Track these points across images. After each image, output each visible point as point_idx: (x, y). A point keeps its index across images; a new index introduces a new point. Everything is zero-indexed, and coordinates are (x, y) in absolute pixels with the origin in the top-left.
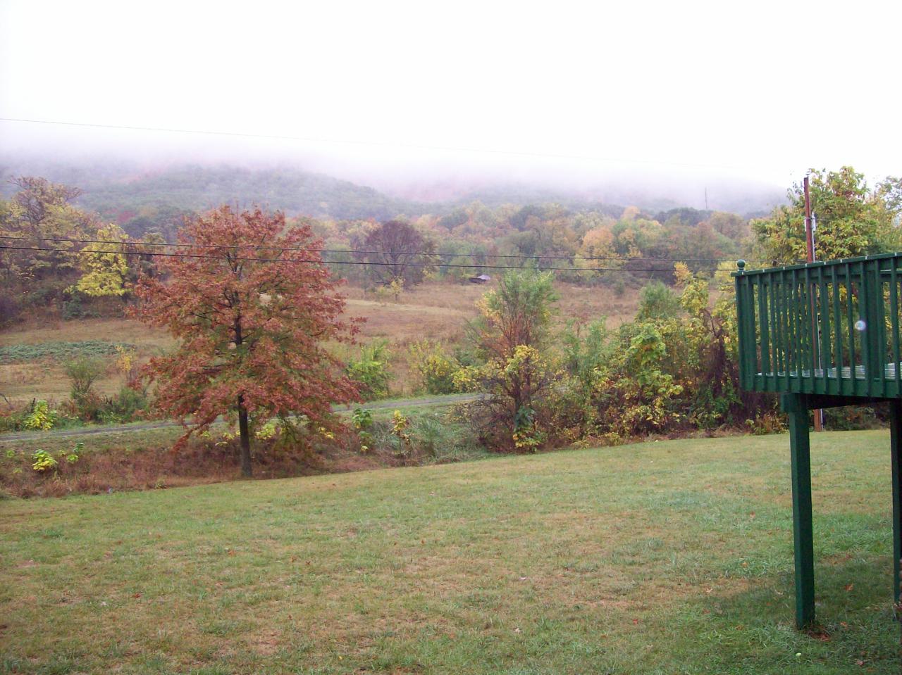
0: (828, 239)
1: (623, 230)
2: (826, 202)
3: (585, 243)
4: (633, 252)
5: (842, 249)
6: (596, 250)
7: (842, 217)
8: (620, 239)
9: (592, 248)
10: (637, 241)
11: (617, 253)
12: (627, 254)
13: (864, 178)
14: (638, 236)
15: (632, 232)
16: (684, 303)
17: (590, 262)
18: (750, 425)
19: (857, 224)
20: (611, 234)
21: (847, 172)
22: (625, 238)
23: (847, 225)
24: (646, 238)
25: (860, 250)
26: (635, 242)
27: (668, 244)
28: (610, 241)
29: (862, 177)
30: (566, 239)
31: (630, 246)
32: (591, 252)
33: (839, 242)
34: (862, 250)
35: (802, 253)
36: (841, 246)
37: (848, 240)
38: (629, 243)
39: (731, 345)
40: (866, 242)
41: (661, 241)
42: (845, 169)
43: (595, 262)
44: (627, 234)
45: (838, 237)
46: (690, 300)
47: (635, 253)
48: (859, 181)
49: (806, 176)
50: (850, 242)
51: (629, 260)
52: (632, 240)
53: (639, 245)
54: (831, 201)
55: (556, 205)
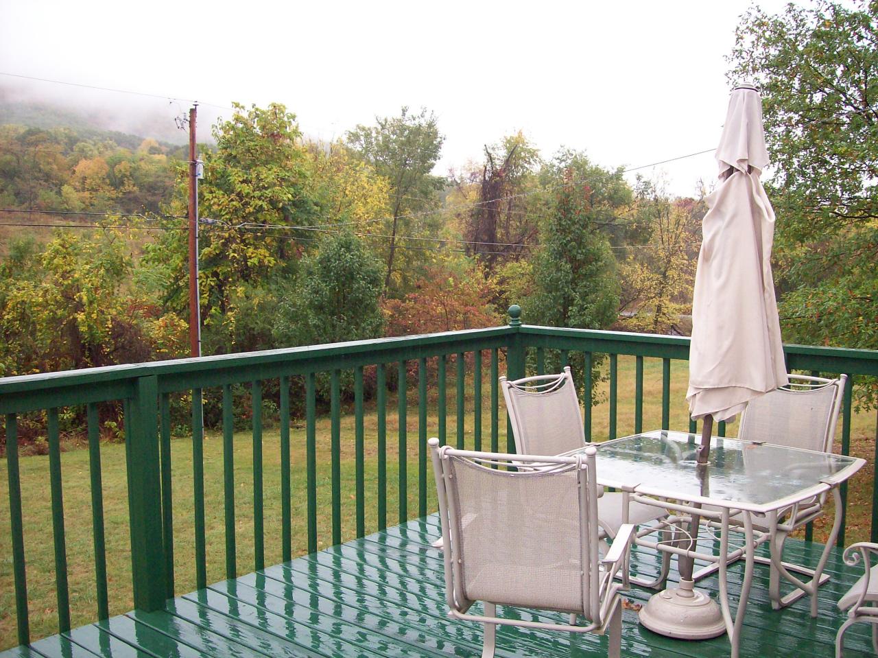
0: (246, 189)
1: (120, 162)
2: (247, 144)
3: (77, 173)
4: (129, 186)
5: (260, 203)
6: (88, 181)
7: (266, 163)
8: (116, 171)
9: (85, 178)
10: (133, 175)
11: (112, 186)
12: (121, 188)
13: (296, 119)
14: (135, 169)
15: (129, 165)
16: (45, 262)
17: (81, 194)
18: (110, 429)
19: (282, 174)
20: (106, 165)
21: (277, 110)
22: (121, 171)
23: (268, 174)
24: (144, 172)
25: (281, 204)
26: (131, 175)
27: (167, 180)
28: (104, 172)
29: (294, 117)
30: (55, 167)
31: (126, 179)
32: (83, 183)
33: (257, 193)
34: (284, 204)
35: (214, 203)
36: (260, 199)
37: (268, 193)
38: (125, 176)
39: (86, 324)
40: (290, 196)
41: (159, 176)
42: (274, 107)
43: (87, 194)
44: (123, 167)
45: (258, 187)
46: (52, 259)
47: (129, 187)
48: (290, 122)
49: (194, 107)
50: (270, 194)
51: (124, 193)
52: (128, 174)
53: (136, 179)
54: (253, 143)
55: (65, 129)
